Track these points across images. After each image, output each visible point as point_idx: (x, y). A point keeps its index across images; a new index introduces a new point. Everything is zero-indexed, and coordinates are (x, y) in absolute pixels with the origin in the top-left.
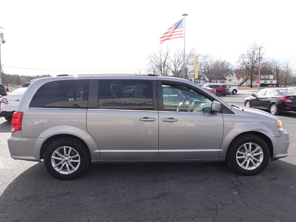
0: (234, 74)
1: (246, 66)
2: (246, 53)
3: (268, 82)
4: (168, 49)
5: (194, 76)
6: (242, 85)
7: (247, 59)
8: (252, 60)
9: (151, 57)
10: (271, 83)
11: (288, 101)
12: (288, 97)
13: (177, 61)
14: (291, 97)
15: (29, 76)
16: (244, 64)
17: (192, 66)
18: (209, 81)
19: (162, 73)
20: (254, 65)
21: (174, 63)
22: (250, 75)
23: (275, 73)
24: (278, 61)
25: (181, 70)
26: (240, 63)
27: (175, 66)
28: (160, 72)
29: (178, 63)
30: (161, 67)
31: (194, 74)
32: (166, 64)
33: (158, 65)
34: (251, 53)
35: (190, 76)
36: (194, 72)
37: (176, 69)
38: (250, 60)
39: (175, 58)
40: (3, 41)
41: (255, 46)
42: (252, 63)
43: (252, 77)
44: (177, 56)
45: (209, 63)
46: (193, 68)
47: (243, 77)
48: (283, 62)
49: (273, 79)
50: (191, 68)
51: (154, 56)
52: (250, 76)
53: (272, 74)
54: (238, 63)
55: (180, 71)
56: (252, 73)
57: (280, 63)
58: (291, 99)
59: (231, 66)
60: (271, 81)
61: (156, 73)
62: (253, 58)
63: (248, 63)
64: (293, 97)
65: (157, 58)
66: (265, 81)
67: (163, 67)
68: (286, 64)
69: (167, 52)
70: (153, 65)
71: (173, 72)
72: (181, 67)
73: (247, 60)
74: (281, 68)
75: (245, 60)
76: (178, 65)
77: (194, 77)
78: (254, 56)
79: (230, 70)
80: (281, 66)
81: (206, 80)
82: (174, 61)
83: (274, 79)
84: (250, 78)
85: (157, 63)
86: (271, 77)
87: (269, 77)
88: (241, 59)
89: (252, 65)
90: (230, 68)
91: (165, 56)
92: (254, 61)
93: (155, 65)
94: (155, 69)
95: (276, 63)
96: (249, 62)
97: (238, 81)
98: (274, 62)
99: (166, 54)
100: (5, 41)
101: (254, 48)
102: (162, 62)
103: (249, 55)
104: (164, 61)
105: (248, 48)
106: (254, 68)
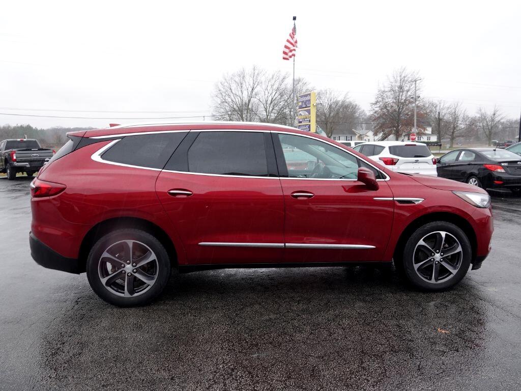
1: (388, 110)
2: (389, 89)
3: (424, 139)
4: (253, 80)
5: (309, 127)
8: (399, 100)
10: (428, 140)
11: (499, 171)
12: (498, 164)
13: (269, 102)
14: (503, 164)
16: (386, 107)
17: (305, 110)
20: (401, 110)
21: (265, 105)
22: (394, 127)
23: (434, 124)
24: (438, 103)
25: (276, 117)
26: (378, 105)
27: (266, 111)
29: (272, 104)
30: (242, 112)
32: (250, 107)
33: (237, 109)
34: (397, 88)
36: (310, 122)
37: (267, 116)
38: (394, 101)
39: (266, 96)
42: (398, 106)
43: (397, 131)
44: (270, 93)
46: (307, 114)
47: (383, 131)
48: (447, 105)
49: (430, 133)
50: (303, 114)
51: (229, 92)
53: (430, 125)
54: (375, 106)
56: (398, 123)
57: (441, 107)
58: (503, 167)
59: (359, 111)
60: (429, 136)
62: (400, 97)
63: (392, 107)
64: (506, 164)
65: (235, 96)
66: (419, 136)
68: (452, 109)
69: (252, 86)
70: (228, 109)
72: (277, 112)
73: (390, 100)
74: (443, 114)
75: (387, 101)
76: (271, 109)
78: (401, 94)
80: (443, 112)
82: (264, 102)
83: (433, 134)
84: (394, 132)
85: (235, 106)
86: (429, 130)
87: (425, 131)
88: (380, 99)
89: (399, 109)
90: (357, 115)
91: (250, 93)
92: (401, 103)
93: (231, 109)
95: (435, 106)
96: (394, 105)
97: (374, 136)
98: (433, 105)
99: (250, 89)
101: (402, 80)
102: (244, 103)
103: (393, 92)
104: (247, 102)
105: (392, 80)
106: (401, 115)
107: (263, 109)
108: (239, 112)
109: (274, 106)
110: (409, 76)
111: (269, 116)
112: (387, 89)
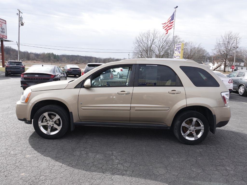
1: (221, 53)
2: (222, 43)
3: (239, 68)
4: (154, 36)
6: (216, 70)
7: (222, 48)
9: (139, 42)
13: (161, 47)
16: (220, 51)
17: (178, 52)
20: (228, 53)
21: (159, 48)
23: (246, 61)
25: (164, 54)
26: (216, 50)
32: (151, 48)
33: (145, 49)
34: (226, 42)
36: (180, 57)
37: (159, 54)
38: (225, 48)
39: (160, 44)
40: (22, 23)
41: (230, 36)
42: (227, 51)
44: (161, 42)
47: (217, 63)
49: (243, 66)
51: (142, 41)
52: (224, 62)
53: (243, 62)
54: (214, 51)
59: (206, 53)
62: (228, 47)
65: (145, 43)
66: (236, 68)
70: (141, 49)
71: (157, 56)
72: (164, 52)
76: (161, 50)
78: (229, 45)
79: (204, 56)
82: (158, 46)
84: (223, 64)
86: (242, 64)
87: (240, 64)
88: (217, 48)
91: (152, 42)
96: (224, 51)
97: (212, 66)
99: (152, 40)
100: (23, 24)
101: (230, 38)
102: (148, 47)
103: (224, 44)
104: (150, 46)
105: (224, 38)
106: (228, 56)
107: (158, 50)
108: (146, 51)
109: (163, 49)
110: (233, 36)
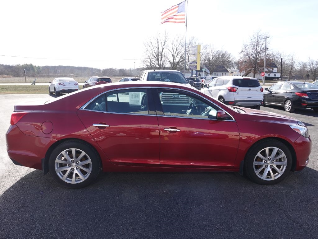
0: (235, 66)
1: (249, 57)
2: (250, 44)
3: (272, 75)
4: (165, 37)
5: (196, 67)
7: (250, 50)
8: (256, 51)
9: (147, 46)
10: (274, 76)
11: (305, 97)
12: (304, 92)
13: (175, 51)
15: (8, 65)
16: (248, 55)
17: (194, 56)
18: (209, 73)
19: (159, 63)
21: (172, 53)
22: (253, 67)
23: (279, 66)
25: (179, 60)
26: (243, 53)
27: (173, 57)
28: (157, 62)
29: (177, 53)
30: (158, 57)
31: (196, 64)
32: (163, 53)
33: (155, 55)
34: (255, 43)
35: (191, 67)
36: (196, 63)
37: (174, 60)
38: (253, 51)
39: (173, 47)
41: (259, 35)
42: (256, 54)
43: (255, 70)
44: (175, 45)
45: (210, 53)
46: (195, 58)
47: (246, 70)
49: (276, 72)
50: (192, 59)
51: (150, 44)
52: (253, 69)
53: (276, 67)
54: (241, 54)
55: (178, 62)
56: (255, 65)
57: (284, 55)
58: (308, 95)
59: (232, 57)
60: (275, 74)
61: (153, 63)
62: (257, 48)
63: (252, 55)
64: (310, 93)
65: (154, 47)
66: (269, 74)
67: (160, 57)
68: (290, 56)
69: (164, 41)
70: (149, 55)
71: (171, 63)
72: (180, 57)
75: (249, 51)
76: (176, 55)
77: (196, 69)
78: (258, 46)
79: (230, 62)
81: (207, 72)
82: (172, 51)
83: (278, 72)
84: (253, 71)
85: (154, 53)
86: (275, 70)
87: (272, 70)
88: (244, 50)
89: (256, 56)
90: (231, 59)
91: (163, 45)
92: (258, 52)
93: (151, 55)
94: (152, 59)
95: (280, 54)
96: (253, 53)
97: (240, 73)
98: (278, 54)
99: (163, 43)
101: (259, 37)
102: (159, 52)
103: (252, 46)
104: (161, 51)
105: (252, 38)
106: (258, 60)
107: (172, 56)
108: (156, 57)
109: (178, 54)
110: (263, 35)
111: (175, 60)
112: (249, 44)
